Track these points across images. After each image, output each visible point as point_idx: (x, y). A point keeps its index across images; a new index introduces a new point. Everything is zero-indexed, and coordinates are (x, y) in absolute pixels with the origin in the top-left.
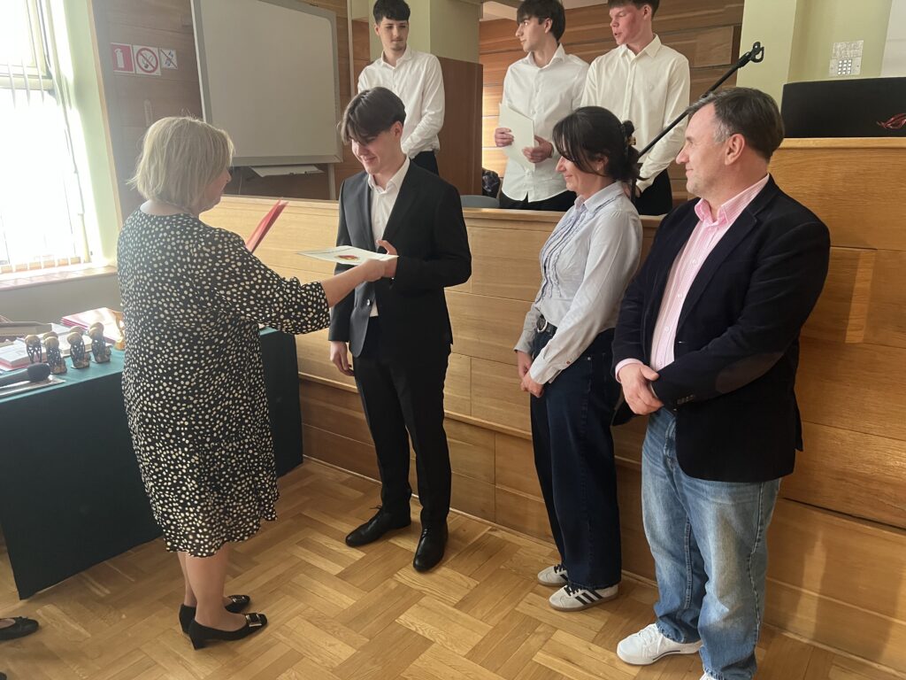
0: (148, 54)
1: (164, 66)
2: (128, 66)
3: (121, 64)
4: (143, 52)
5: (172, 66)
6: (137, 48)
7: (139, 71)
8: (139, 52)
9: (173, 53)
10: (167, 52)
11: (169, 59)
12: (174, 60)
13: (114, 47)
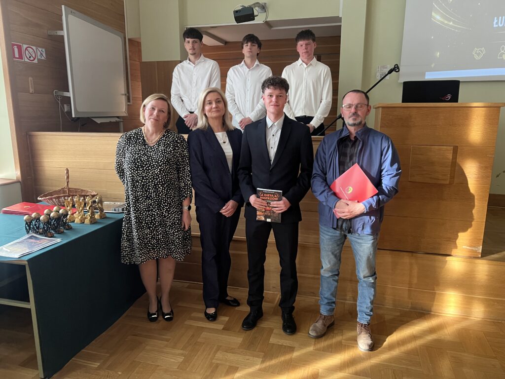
0: (31, 50)
1: (39, 57)
2: (21, 57)
3: (17, 55)
4: (28, 49)
5: (43, 58)
6: (25, 46)
7: (27, 60)
8: (26, 49)
9: (44, 50)
10: (40, 49)
11: (41, 53)
12: (44, 55)
13: (14, 45)
